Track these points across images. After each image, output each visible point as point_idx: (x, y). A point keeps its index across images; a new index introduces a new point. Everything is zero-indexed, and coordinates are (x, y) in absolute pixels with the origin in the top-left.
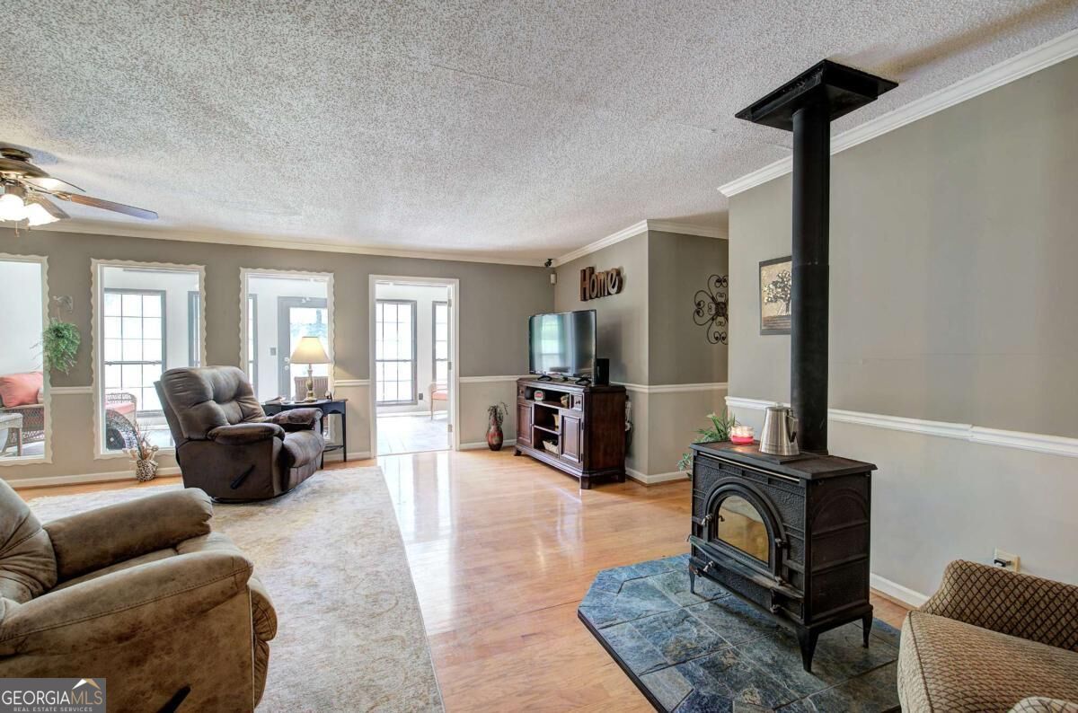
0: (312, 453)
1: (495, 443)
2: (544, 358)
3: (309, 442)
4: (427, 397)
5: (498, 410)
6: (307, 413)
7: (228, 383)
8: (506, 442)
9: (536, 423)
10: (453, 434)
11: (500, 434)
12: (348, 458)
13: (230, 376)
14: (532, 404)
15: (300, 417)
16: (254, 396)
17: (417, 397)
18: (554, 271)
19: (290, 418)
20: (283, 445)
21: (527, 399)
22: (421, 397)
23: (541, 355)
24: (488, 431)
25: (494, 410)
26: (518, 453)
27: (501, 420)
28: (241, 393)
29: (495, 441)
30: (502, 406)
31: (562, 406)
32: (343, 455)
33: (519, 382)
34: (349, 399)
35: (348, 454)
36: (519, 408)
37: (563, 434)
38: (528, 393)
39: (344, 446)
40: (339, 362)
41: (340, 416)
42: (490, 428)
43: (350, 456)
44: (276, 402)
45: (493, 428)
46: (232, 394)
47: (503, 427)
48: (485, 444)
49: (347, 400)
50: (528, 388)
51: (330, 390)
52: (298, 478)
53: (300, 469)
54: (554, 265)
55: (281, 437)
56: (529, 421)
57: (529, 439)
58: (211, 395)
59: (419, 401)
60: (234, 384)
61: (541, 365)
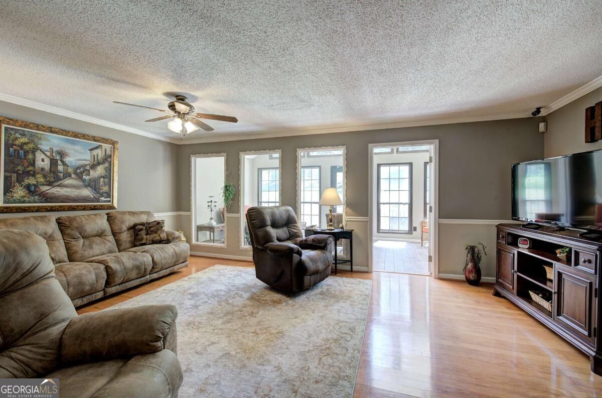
0: (321, 266)
1: (472, 278)
2: (528, 204)
3: (320, 258)
4: (419, 229)
5: (476, 250)
6: (323, 238)
7: (281, 216)
8: (484, 279)
9: (519, 271)
10: (432, 263)
11: (477, 271)
12: (353, 269)
13: (283, 212)
14: (515, 251)
15: (319, 240)
16: (298, 224)
17: (412, 229)
18: (544, 119)
19: (313, 240)
20: (301, 259)
21: (509, 244)
22: (415, 229)
23: (525, 201)
24: (465, 268)
25: (472, 249)
26: (497, 294)
27: (479, 259)
28: (289, 222)
29: (472, 276)
30: (480, 247)
31: (558, 260)
32: (350, 267)
33: (499, 228)
34: (355, 230)
35: (353, 267)
36: (499, 252)
37: (559, 293)
38: (510, 239)
39: (351, 261)
40: (349, 204)
41: (349, 240)
42: (467, 264)
43: (355, 268)
44: (311, 229)
45: (470, 265)
46: (284, 222)
47: (482, 265)
48: (463, 277)
49: (353, 230)
50: (509, 234)
51: (344, 223)
52: (310, 282)
53: (313, 276)
54: (543, 113)
55: (300, 254)
56: (510, 267)
57: (511, 285)
58: (269, 223)
59: (414, 232)
60: (285, 216)
61: (525, 213)
